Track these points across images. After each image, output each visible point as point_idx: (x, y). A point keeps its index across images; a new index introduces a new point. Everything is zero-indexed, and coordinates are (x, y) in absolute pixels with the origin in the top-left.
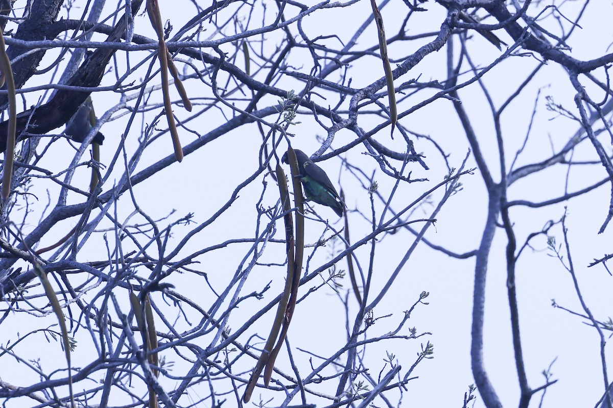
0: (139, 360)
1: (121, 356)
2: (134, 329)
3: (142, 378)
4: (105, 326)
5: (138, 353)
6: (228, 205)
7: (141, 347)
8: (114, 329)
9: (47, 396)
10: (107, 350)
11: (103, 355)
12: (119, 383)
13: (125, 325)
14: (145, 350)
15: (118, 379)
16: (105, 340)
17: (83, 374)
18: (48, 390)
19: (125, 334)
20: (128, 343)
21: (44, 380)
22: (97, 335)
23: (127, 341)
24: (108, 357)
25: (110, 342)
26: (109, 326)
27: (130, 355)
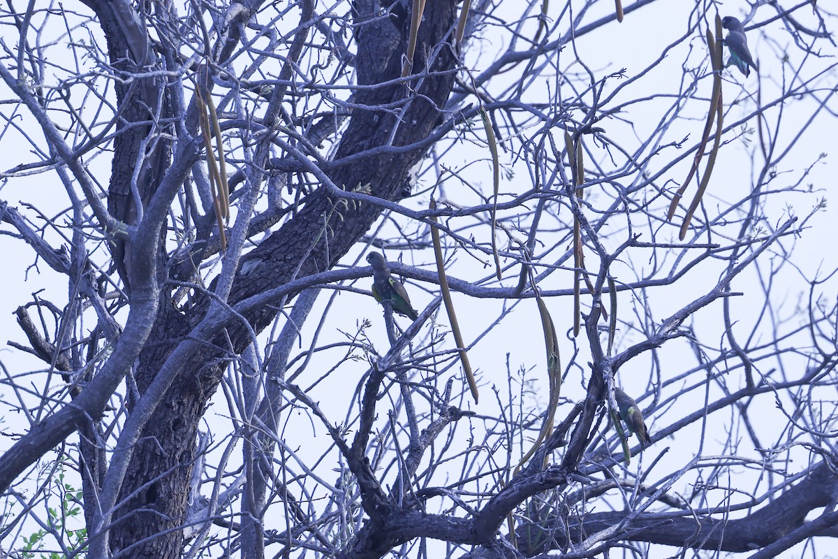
0: (568, 192)
1: (553, 188)
2: (565, 165)
3: (569, 208)
4: (541, 159)
5: (568, 187)
6: (658, 62)
7: (570, 181)
8: (548, 163)
9: (486, 215)
10: (541, 182)
11: (537, 185)
12: (549, 209)
13: (558, 161)
14: (574, 184)
15: (548, 206)
16: (540, 173)
17: (519, 201)
18: (488, 212)
19: (558, 169)
20: (560, 177)
21: (484, 203)
22: (533, 167)
23: (558, 175)
24: (541, 188)
25: (544, 173)
26: (544, 160)
27: (561, 187)
